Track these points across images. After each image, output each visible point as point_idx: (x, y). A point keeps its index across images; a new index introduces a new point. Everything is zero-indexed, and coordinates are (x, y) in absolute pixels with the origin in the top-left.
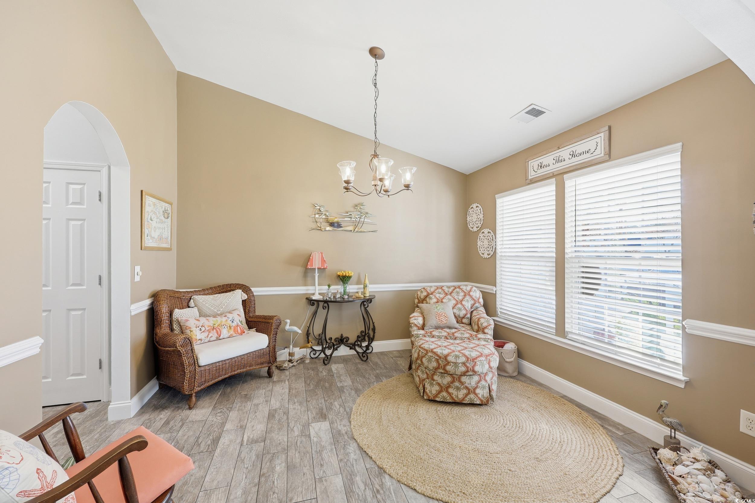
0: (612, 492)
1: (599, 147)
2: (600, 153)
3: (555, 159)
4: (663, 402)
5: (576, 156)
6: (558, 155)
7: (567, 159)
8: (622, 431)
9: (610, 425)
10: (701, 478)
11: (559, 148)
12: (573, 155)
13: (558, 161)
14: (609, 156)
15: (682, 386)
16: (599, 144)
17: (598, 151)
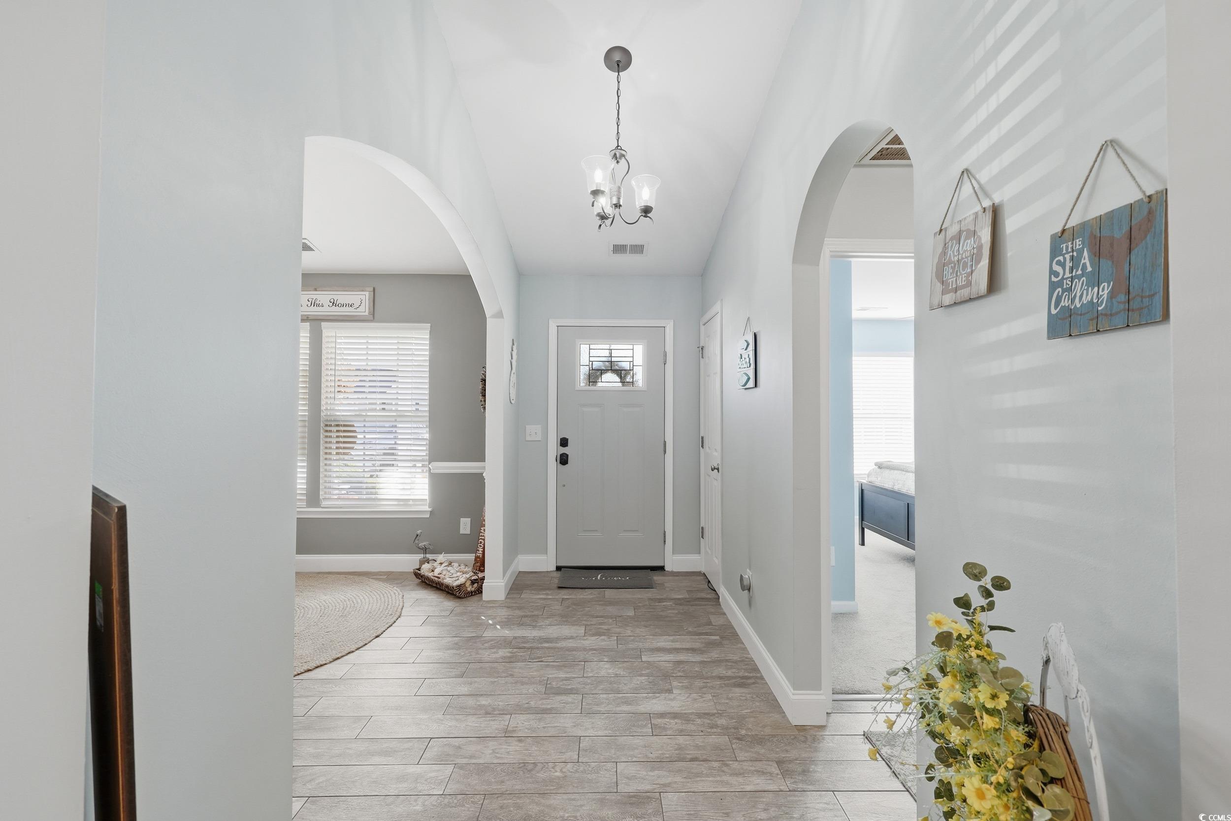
0: (405, 606)
1: (363, 304)
2: (364, 310)
3: (310, 300)
4: (419, 532)
5: (338, 306)
6: (314, 297)
7: (326, 305)
8: (385, 575)
9: (374, 576)
10: (449, 568)
11: (316, 290)
12: (334, 304)
13: (314, 304)
14: (373, 317)
15: (428, 516)
16: (363, 302)
17: (362, 309)
